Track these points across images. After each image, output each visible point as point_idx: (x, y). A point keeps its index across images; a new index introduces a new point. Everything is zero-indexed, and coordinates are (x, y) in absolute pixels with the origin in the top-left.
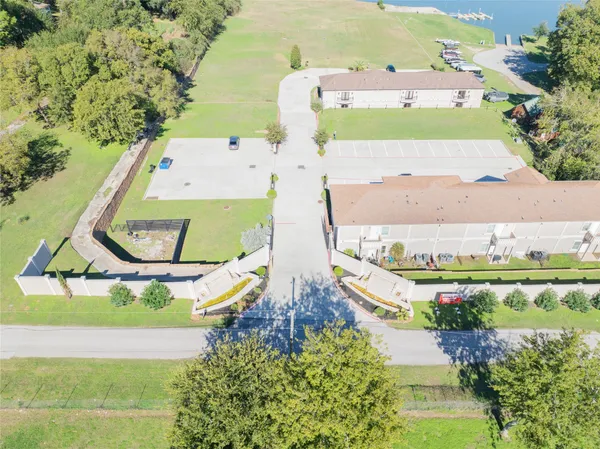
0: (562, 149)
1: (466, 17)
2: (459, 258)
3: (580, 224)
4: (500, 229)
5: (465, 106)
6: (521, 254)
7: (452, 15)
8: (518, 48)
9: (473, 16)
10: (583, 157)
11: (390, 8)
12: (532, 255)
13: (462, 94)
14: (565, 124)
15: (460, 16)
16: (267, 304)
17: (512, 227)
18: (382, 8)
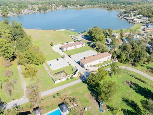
0: (100, 49)
1: (70, 30)
2: (97, 65)
3: (107, 57)
4: (100, 60)
5: (83, 46)
6: (103, 62)
7: (68, 30)
8: (82, 35)
9: (72, 30)
10: (103, 49)
11: (57, 30)
12: (104, 62)
13: (83, 45)
14: (99, 46)
15: (69, 30)
16: (83, 75)
17: (101, 59)
18: (55, 31)
